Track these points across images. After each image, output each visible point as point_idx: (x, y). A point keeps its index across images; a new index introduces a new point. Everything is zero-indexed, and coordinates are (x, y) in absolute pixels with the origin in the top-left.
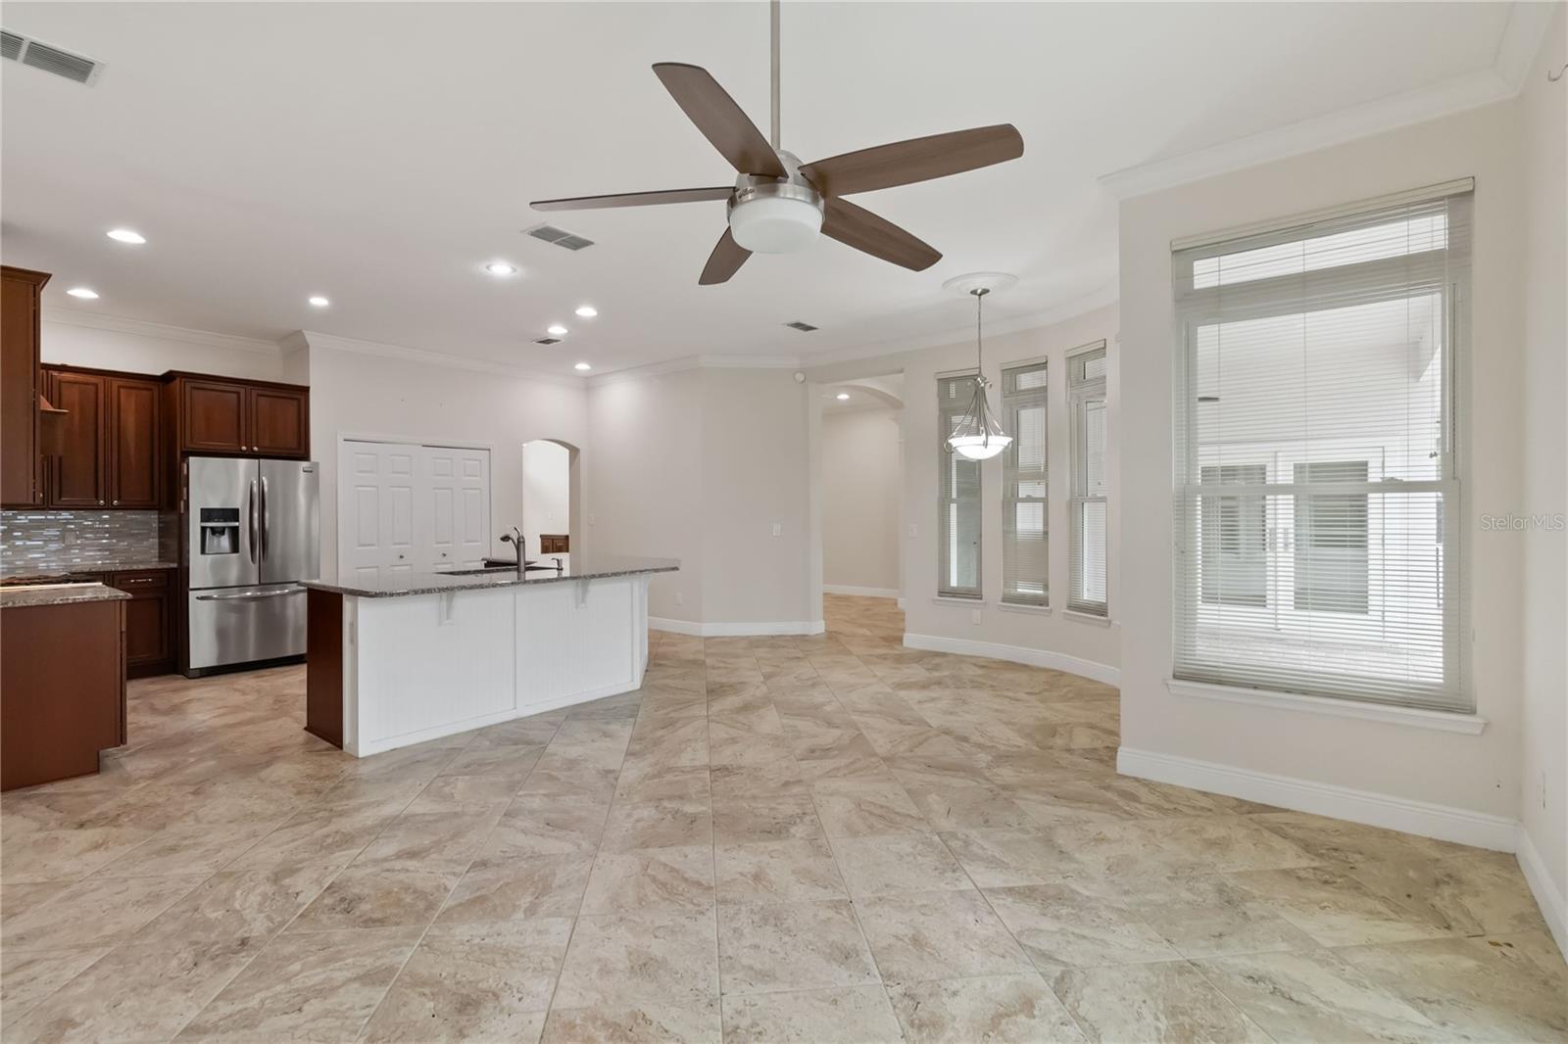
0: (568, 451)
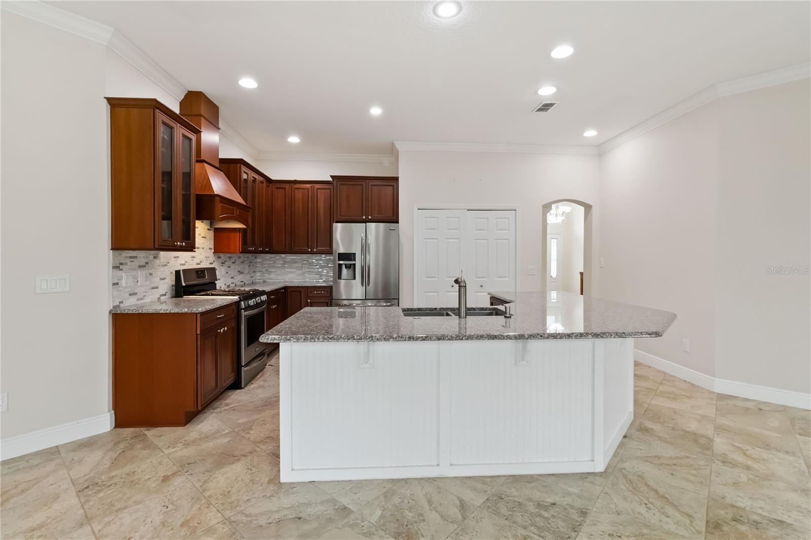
0: (583, 208)
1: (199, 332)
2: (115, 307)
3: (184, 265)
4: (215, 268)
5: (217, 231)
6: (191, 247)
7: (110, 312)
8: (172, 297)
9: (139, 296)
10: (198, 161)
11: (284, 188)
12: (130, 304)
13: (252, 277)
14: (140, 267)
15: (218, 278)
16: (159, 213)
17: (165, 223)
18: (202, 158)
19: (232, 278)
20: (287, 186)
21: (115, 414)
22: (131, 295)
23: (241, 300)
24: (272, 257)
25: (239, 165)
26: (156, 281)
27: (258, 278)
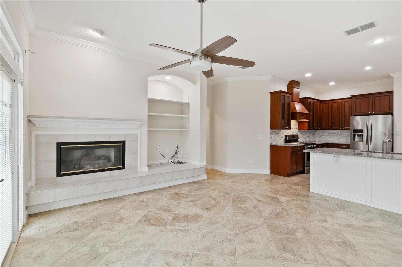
1: (291, 152)
2: (271, 144)
3: (288, 133)
4: (298, 135)
5: (299, 123)
6: (289, 128)
7: (270, 145)
8: (285, 143)
9: (276, 142)
10: (292, 102)
11: (328, 103)
12: (274, 143)
13: (314, 139)
14: (276, 134)
15: (299, 138)
16: (281, 117)
17: (283, 120)
18: (294, 101)
19: (305, 139)
20: (330, 102)
21: (271, 170)
22: (274, 141)
23: (305, 145)
24: (324, 131)
25: (307, 99)
26: (280, 138)
27: (317, 139)
